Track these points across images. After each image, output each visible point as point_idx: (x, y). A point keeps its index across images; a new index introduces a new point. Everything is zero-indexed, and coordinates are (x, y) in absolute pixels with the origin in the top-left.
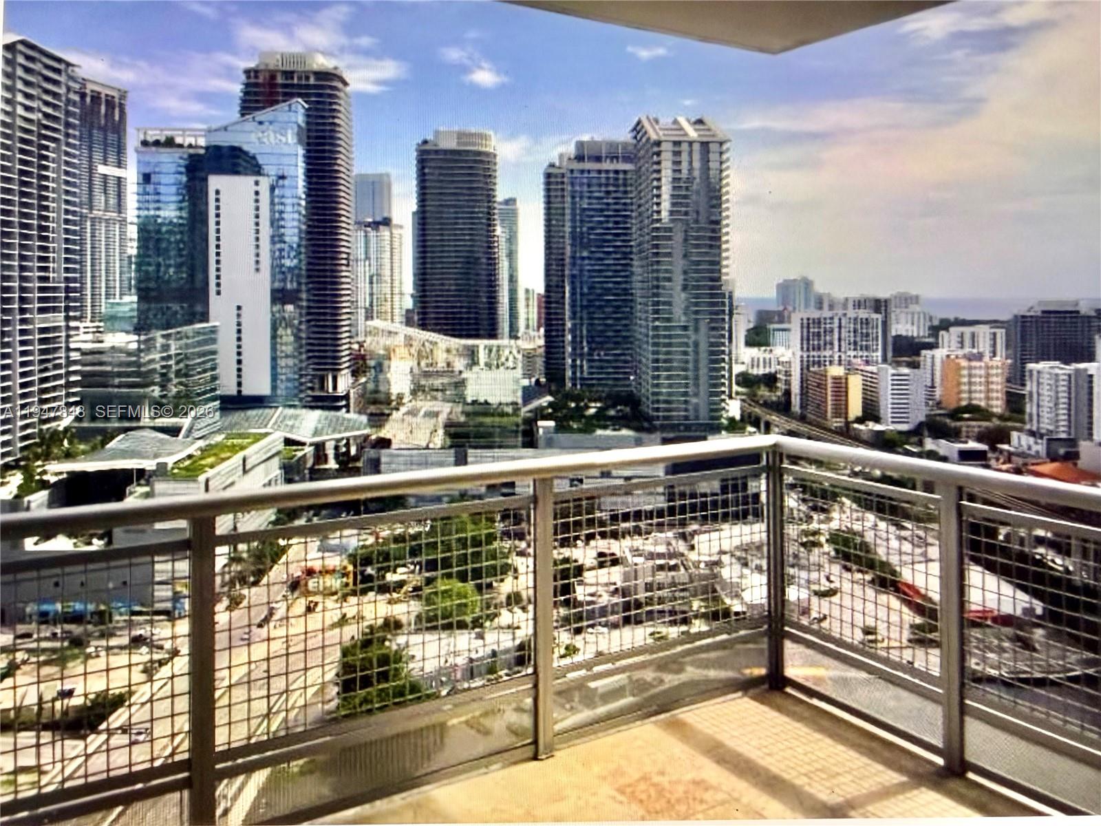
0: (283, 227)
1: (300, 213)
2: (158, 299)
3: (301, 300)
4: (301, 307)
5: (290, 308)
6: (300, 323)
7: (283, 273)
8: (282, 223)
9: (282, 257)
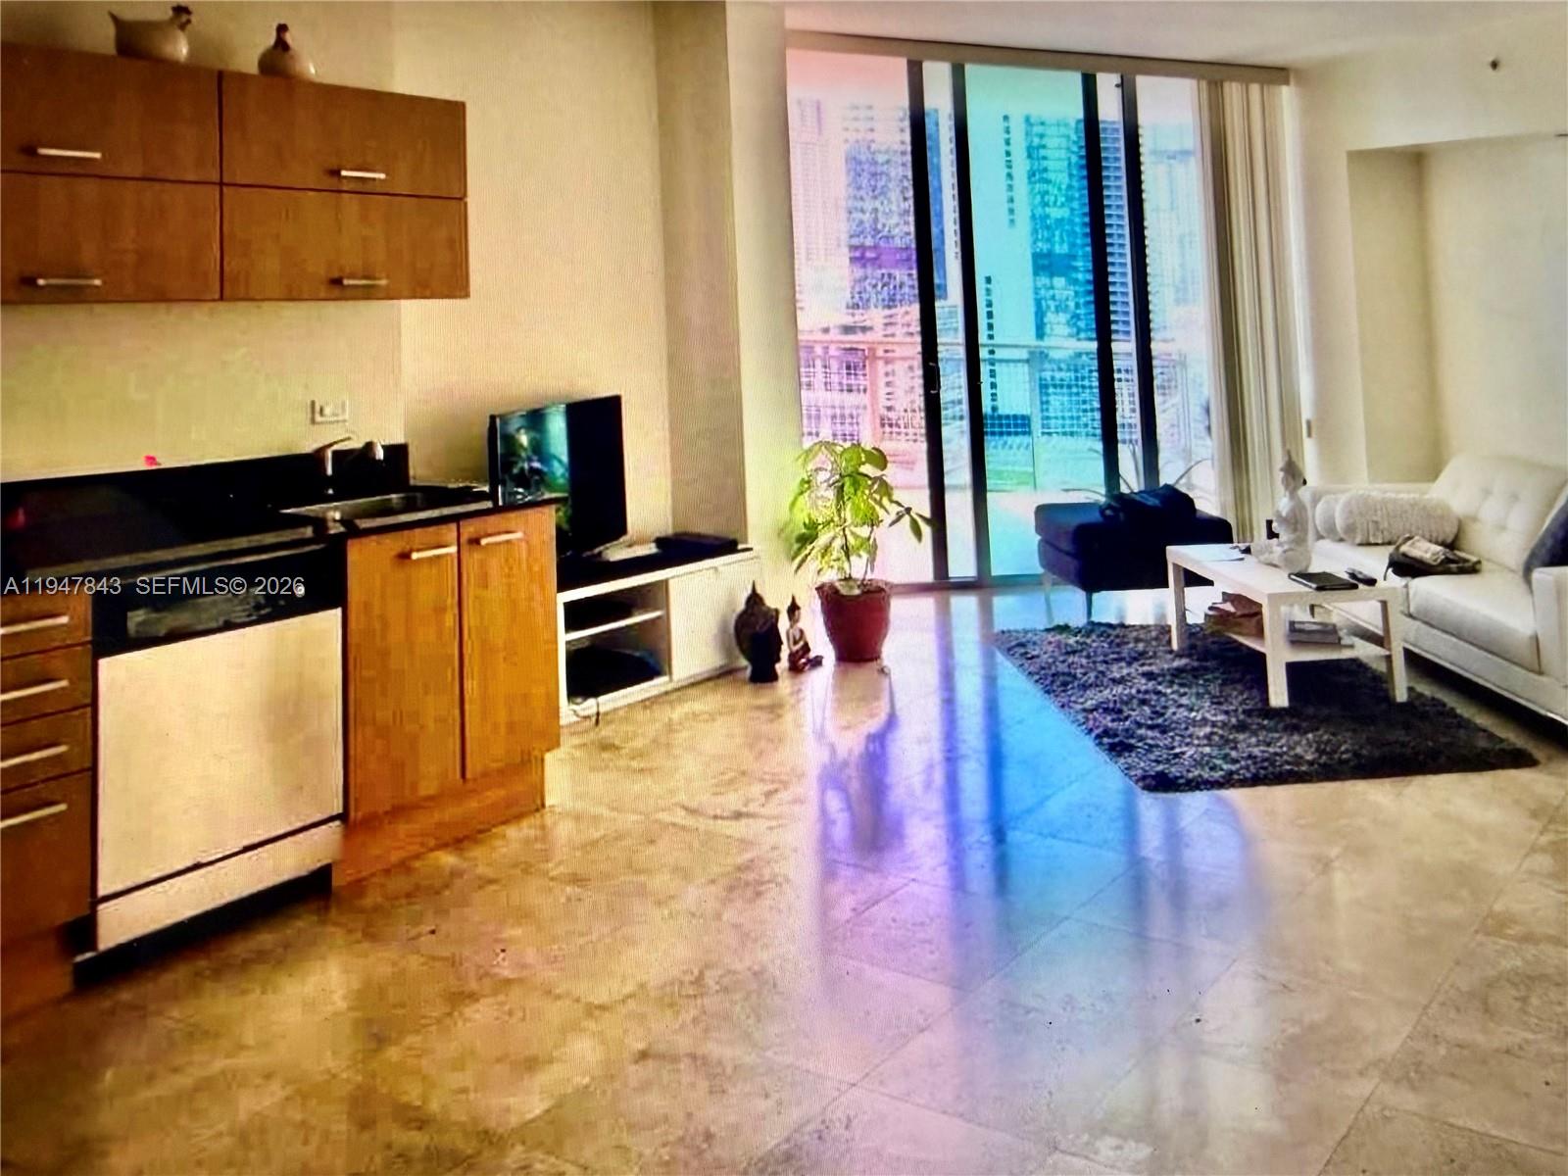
0: (1045, 158)
1: (1068, 137)
2: (876, 262)
3: (1076, 269)
4: (1075, 282)
5: (1059, 282)
6: (1077, 306)
7: (1048, 228)
8: (1042, 152)
9: (1046, 204)
